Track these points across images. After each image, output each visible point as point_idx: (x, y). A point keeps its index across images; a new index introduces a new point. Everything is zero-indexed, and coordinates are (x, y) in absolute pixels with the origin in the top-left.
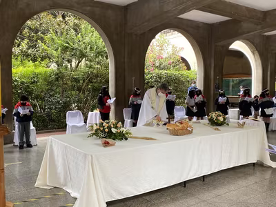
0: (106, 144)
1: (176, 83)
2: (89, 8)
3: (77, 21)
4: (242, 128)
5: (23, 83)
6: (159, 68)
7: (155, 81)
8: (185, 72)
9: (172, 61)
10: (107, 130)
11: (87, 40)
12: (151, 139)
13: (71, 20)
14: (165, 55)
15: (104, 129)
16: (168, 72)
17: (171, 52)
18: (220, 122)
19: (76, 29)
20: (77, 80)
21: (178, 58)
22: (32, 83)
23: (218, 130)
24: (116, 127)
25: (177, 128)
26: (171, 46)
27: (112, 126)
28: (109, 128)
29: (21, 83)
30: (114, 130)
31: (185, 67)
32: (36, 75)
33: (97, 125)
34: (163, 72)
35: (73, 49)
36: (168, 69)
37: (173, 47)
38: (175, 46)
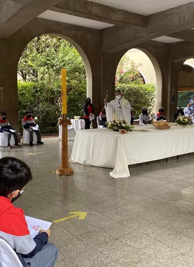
0: (123, 132)
2: (74, 32)
9: (132, 75)
10: (119, 125)
14: (125, 71)
15: (117, 125)
17: (130, 68)
18: (186, 122)
21: (136, 72)
24: (125, 123)
25: (160, 125)
27: (122, 122)
28: (120, 123)
30: (123, 125)
31: (142, 82)
34: (126, 85)
36: (128, 82)
37: (132, 63)
38: (134, 62)
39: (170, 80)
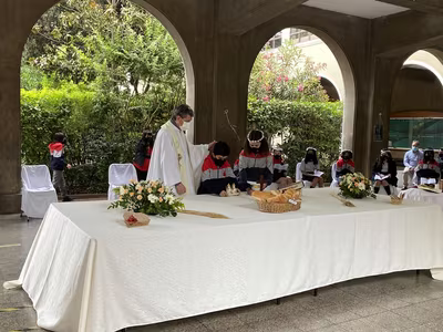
0: (132, 222)
1: (307, 122)
3: (138, 14)
4: (398, 203)
5: (45, 115)
6: (280, 96)
7: (271, 119)
8: (326, 104)
9: (304, 85)
10: (140, 197)
11: (153, 45)
12: (220, 216)
13: (130, 12)
14: (290, 77)
16: (295, 103)
17: (302, 71)
18: (357, 192)
19: (138, 26)
20: (137, 113)
21: (316, 80)
22: (60, 116)
23: (350, 205)
24: (157, 193)
25: (269, 199)
26: (304, 60)
27: (150, 190)
28: (145, 193)
29: (43, 114)
30: (152, 198)
31: (327, 97)
32: (68, 103)
33: (125, 187)
34: (287, 103)
35: (130, 60)
36: (296, 97)
37: (307, 62)
38: (313, 60)
39: (372, 93)
